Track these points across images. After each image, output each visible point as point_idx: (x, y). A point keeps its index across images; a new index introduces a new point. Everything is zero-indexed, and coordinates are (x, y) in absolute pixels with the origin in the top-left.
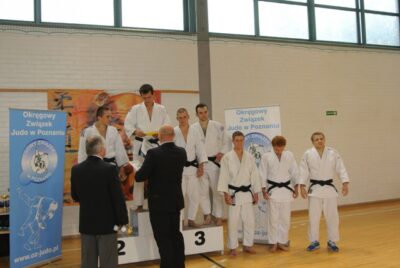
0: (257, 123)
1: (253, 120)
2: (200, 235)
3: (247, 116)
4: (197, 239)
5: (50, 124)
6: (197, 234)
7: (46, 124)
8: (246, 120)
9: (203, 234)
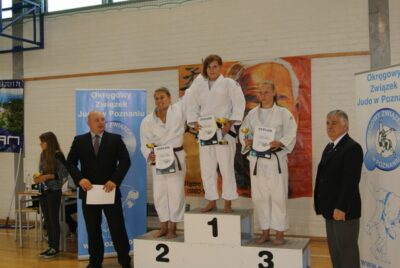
0: (389, 93)
1: (384, 88)
2: (265, 257)
3: (377, 83)
4: (261, 260)
5: (125, 105)
6: (261, 254)
7: (120, 105)
8: (377, 89)
9: (270, 256)
